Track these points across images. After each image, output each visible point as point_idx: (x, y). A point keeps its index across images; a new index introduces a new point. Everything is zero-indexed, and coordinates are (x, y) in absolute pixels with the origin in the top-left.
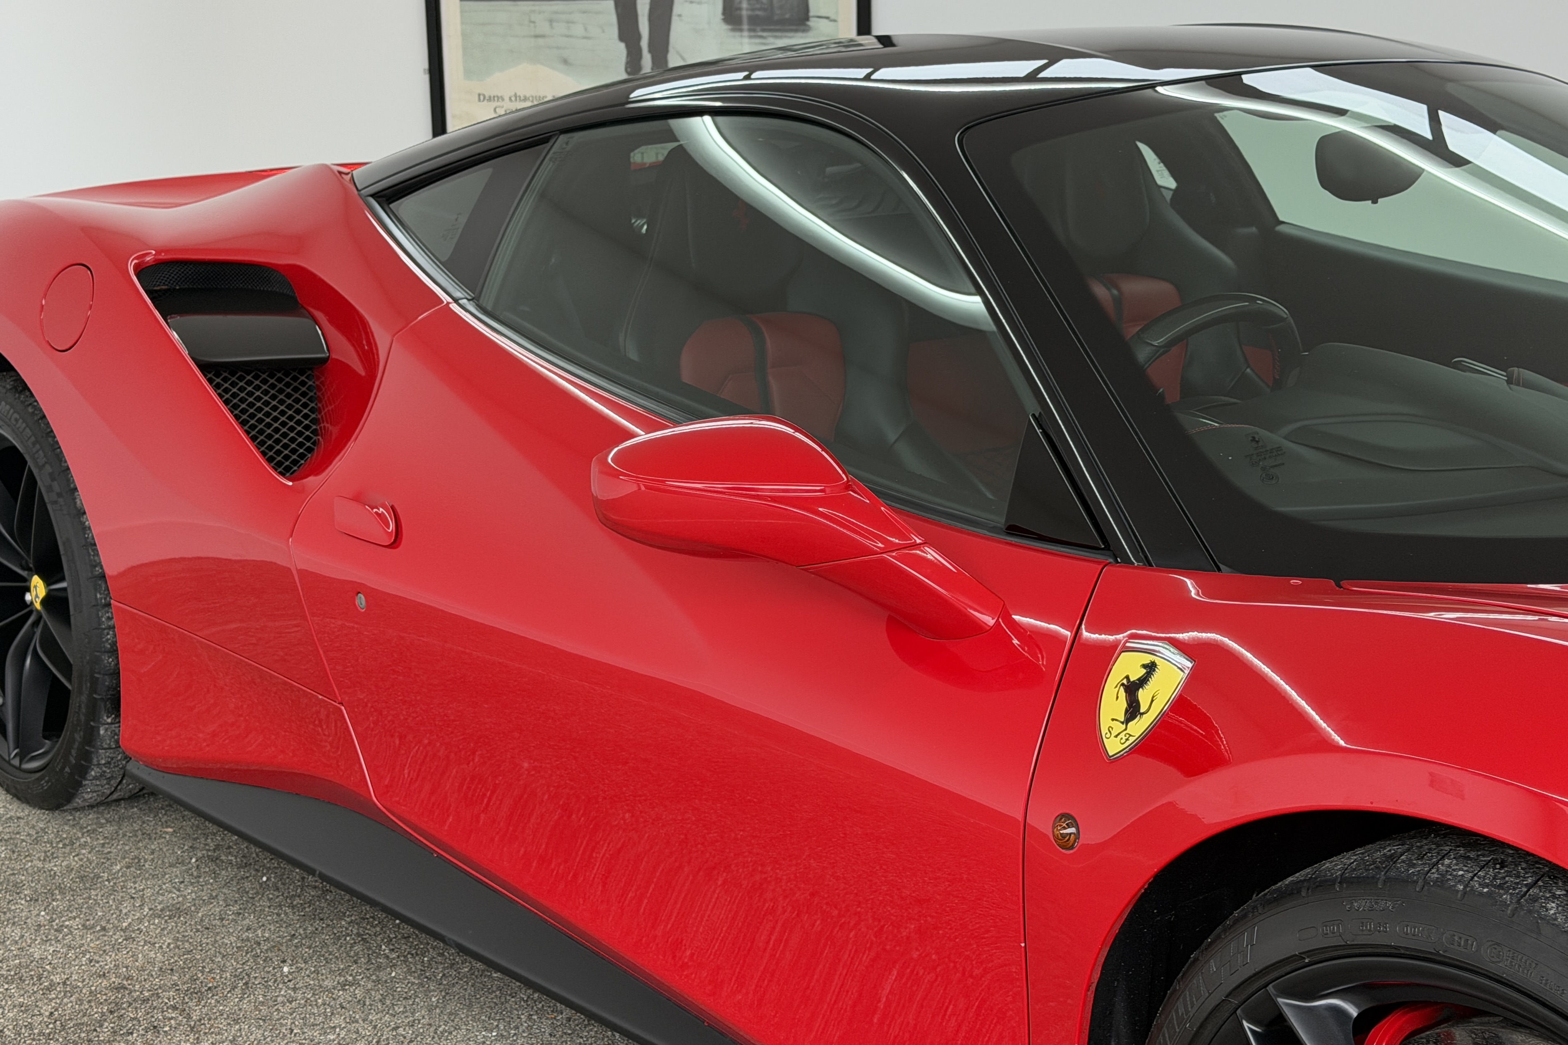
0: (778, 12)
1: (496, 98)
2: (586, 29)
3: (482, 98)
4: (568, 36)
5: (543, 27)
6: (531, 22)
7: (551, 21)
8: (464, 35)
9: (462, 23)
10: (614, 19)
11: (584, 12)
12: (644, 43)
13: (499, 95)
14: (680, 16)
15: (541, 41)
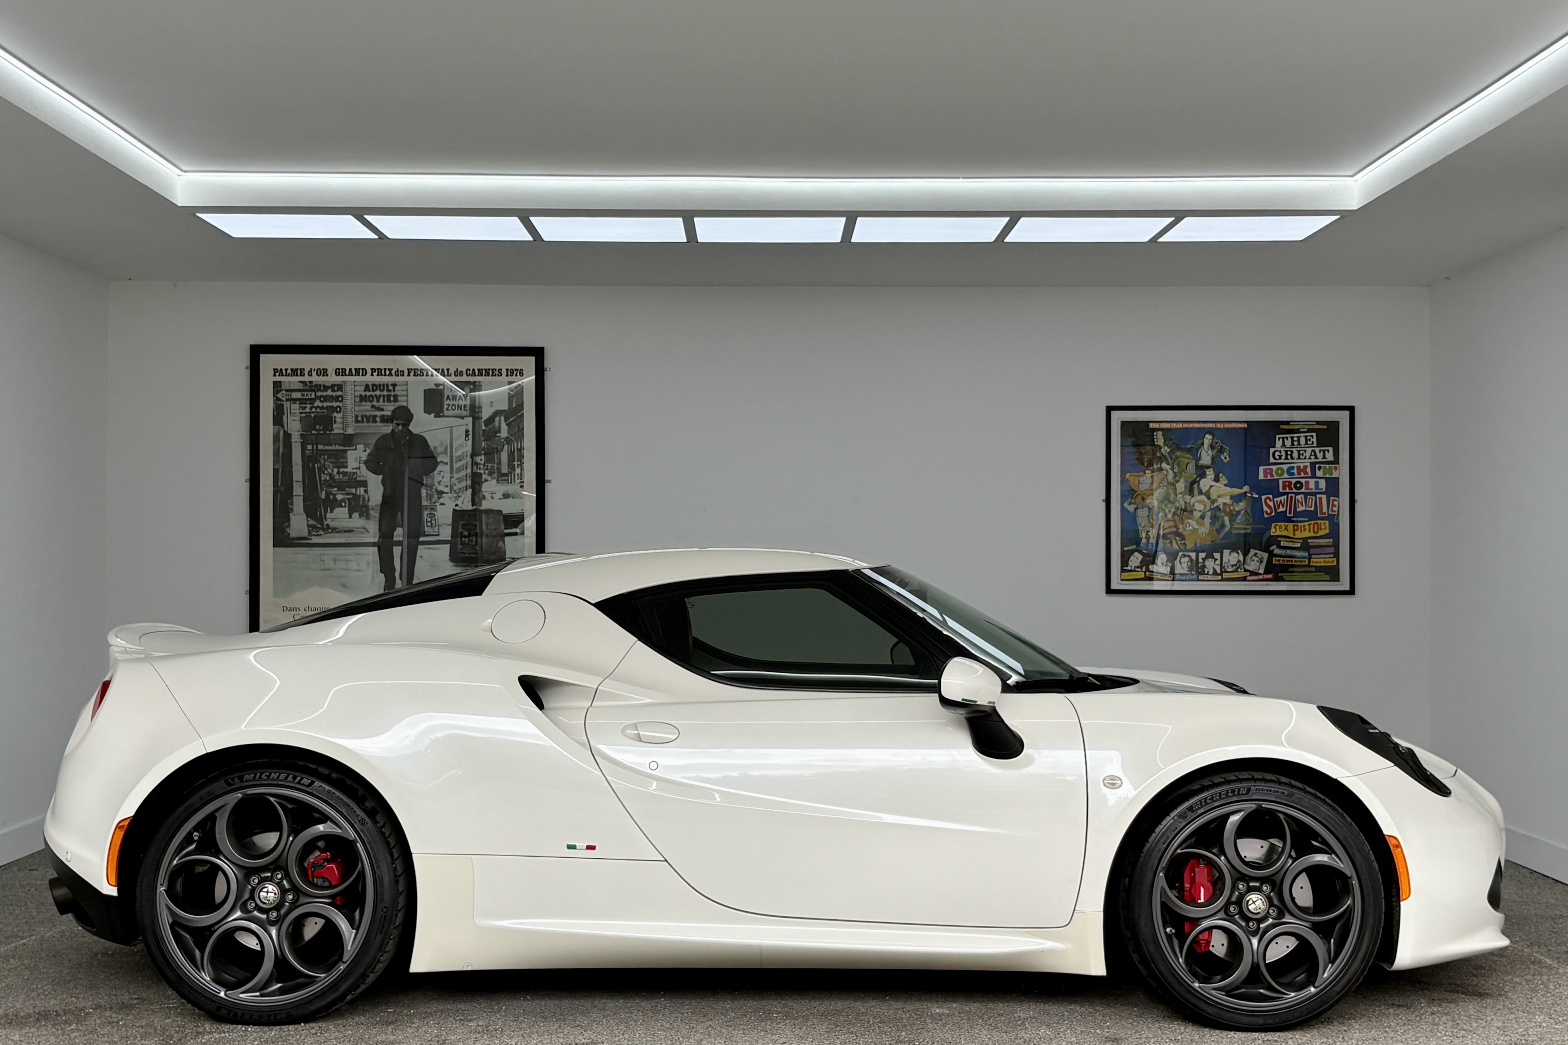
0: (485, 555)
1: (295, 609)
2: (358, 565)
3: (285, 609)
4: (347, 570)
5: (330, 564)
6: (321, 560)
7: (335, 560)
8: (274, 569)
9: (274, 562)
10: (377, 559)
11: (358, 554)
12: (397, 574)
13: (297, 607)
14: (421, 557)
15: (327, 572)
